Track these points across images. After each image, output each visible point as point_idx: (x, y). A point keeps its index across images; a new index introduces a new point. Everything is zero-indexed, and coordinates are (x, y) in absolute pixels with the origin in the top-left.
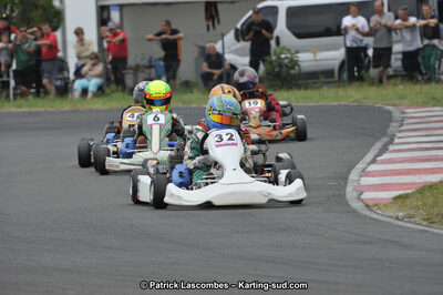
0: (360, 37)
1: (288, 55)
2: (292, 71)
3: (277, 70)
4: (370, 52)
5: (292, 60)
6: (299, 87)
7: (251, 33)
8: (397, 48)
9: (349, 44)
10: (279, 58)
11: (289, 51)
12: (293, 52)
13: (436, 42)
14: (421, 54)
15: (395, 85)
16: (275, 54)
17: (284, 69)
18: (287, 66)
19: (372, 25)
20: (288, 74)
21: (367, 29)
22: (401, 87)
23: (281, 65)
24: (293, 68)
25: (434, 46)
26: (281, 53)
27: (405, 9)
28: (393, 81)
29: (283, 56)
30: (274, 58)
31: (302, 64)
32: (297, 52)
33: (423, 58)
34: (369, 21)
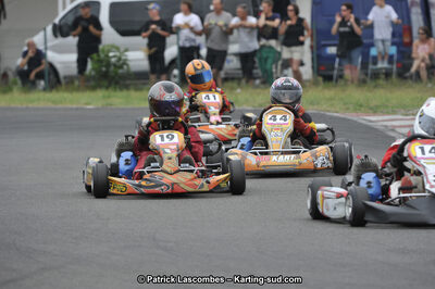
0: (192, 36)
1: (118, 54)
2: (120, 71)
3: (104, 69)
4: (203, 52)
5: (120, 59)
6: (127, 87)
7: (79, 29)
8: (234, 48)
9: (181, 44)
10: (107, 56)
11: (118, 49)
12: (122, 49)
13: (273, 43)
14: (258, 55)
15: (232, 89)
16: (103, 51)
17: (112, 68)
18: (115, 65)
19: (206, 23)
20: (116, 73)
21: (200, 28)
22: (239, 90)
23: (108, 64)
24: (121, 67)
25: (271, 47)
26: (109, 51)
27: (244, 7)
28: (230, 84)
29: (111, 54)
30: (102, 56)
31: (131, 64)
32: (127, 50)
33: (260, 59)
34: (202, 20)
